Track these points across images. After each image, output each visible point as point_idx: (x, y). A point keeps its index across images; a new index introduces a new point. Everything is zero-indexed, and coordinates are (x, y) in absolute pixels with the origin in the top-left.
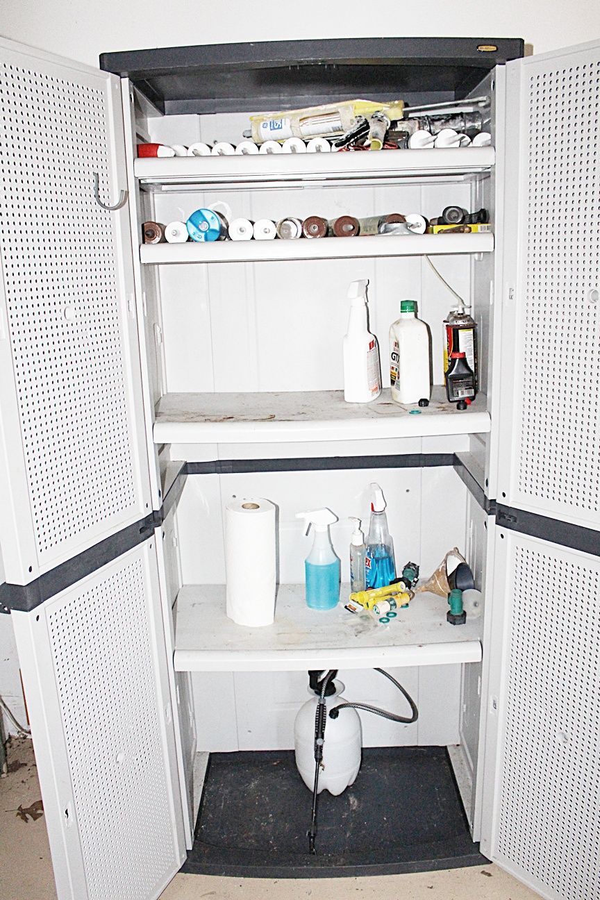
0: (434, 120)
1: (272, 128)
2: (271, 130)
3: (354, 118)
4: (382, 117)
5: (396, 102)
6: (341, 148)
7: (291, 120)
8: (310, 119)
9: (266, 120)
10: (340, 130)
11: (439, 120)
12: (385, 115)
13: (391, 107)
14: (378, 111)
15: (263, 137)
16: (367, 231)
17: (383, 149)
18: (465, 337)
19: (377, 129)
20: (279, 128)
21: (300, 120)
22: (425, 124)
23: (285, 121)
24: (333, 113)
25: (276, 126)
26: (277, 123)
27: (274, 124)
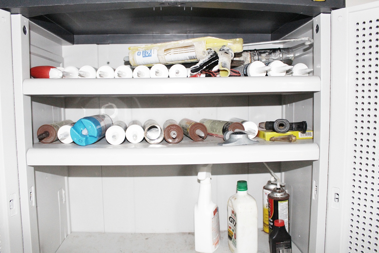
0: (261, 53)
1: (144, 56)
2: (143, 57)
3: (205, 50)
4: (228, 50)
5: (238, 39)
6: (195, 73)
7: (158, 51)
8: (172, 50)
9: (140, 50)
10: (194, 59)
11: (264, 53)
12: (230, 49)
13: (234, 43)
14: (225, 46)
15: (138, 62)
16: (213, 131)
17: (230, 76)
18: (282, 207)
19: (224, 60)
20: (149, 56)
21: (165, 51)
22: (255, 55)
23: (154, 51)
24: (189, 46)
25: (147, 54)
26: (147, 52)
27: (145, 53)
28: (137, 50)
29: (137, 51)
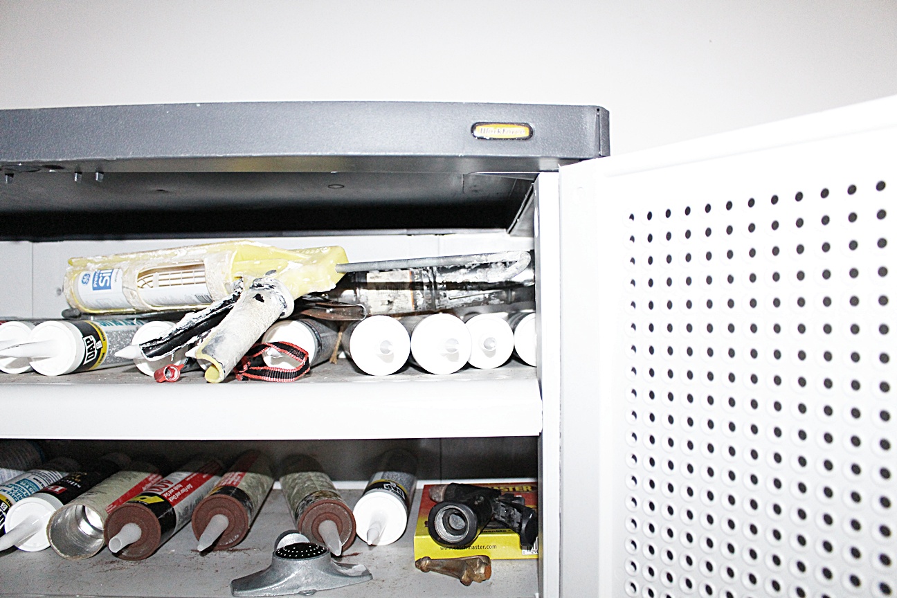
1: (96, 286)
4: (271, 287)
7: (124, 274)
8: (157, 276)
9: (89, 268)
12: (278, 284)
15: (84, 302)
20: (106, 287)
21: (140, 276)
23: (117, 273)
24: (196, 265)
25: (102, 281)
26: (104, 275)
27: (99, 277)
28: (86, 268)
29: (83, 270)
